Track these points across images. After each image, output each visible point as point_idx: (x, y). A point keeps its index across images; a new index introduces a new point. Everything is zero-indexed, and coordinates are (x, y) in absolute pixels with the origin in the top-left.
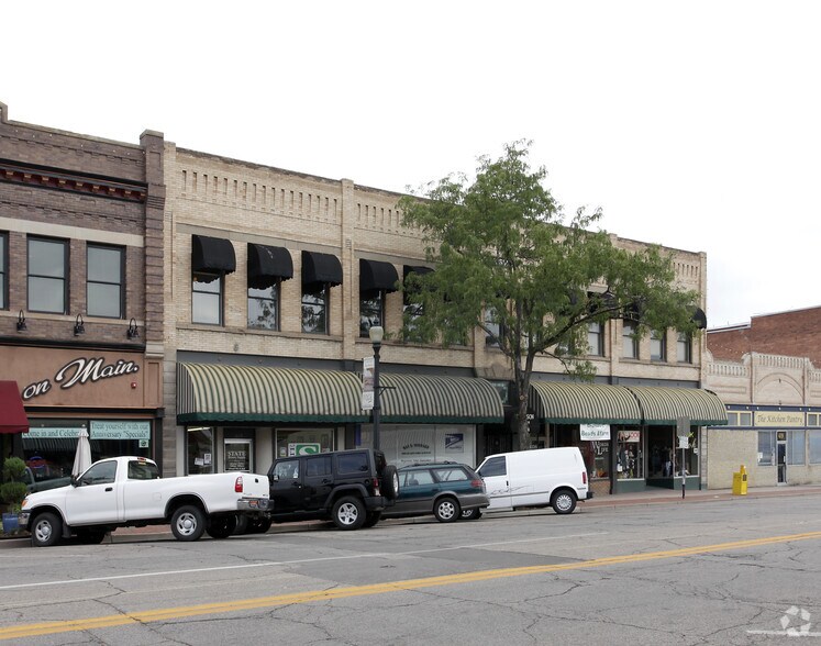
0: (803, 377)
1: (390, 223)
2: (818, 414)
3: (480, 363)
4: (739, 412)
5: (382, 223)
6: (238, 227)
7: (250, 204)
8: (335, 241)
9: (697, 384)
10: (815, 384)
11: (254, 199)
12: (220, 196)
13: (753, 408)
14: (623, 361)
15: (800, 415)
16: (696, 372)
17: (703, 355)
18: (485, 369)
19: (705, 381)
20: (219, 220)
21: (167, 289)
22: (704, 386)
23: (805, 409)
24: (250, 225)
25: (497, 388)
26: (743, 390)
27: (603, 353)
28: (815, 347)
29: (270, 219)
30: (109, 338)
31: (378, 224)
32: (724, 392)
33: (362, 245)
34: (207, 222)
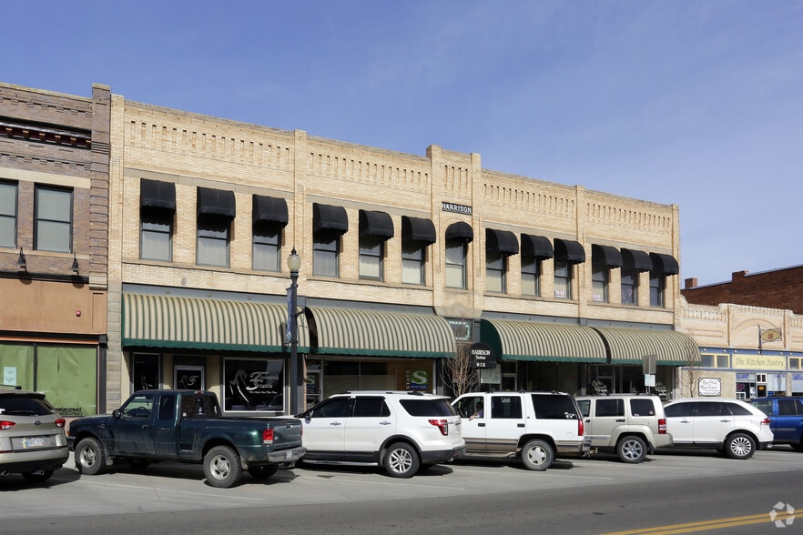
0: (784, 324)
1: (344, 171)
2: (800, 358)
3: (438, 303)
4: (715, 355)
5: (336, 171)
6: (188, 172)
7: (199, 152)
8: (287, 187)
9: (672, 327)
10: (796, 330)
11: (203, 148)
12: (169, 144)
13: (730, 350)
14: (593, 304)
15: (782, 359)
16: (670, 316)
17: (676, 300)
18: (444, 308)
19: (679, 325)
20: (167, 165)
21: (113, 227)
22: (677, 329)
23: (786, 353)
24: (200, 171)
25: (452, 325)
26: (720, 334)
27: (571, 296)
28: (797, 298)
29: (220, 165)
30: (55, 270)
31: (332, 172)
32: (699, 335)
33: (315, 191)
34: (156, 167)
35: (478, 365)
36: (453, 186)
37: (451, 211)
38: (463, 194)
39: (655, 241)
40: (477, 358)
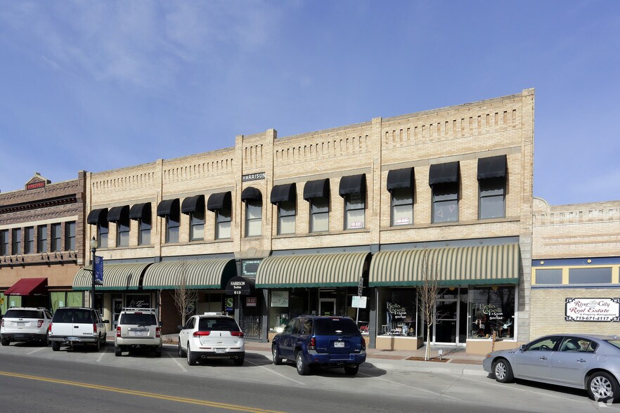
1: (182, 175)
3: (236, 250)
5: (178, 177)
7: (117, 189)
11: (119, 186)
12: (106, 189)
14: (389, 229)
16: (515, 225)
17: (524, 206)
18: (240, 253)
20: (106, 200)
24: (118, 198)
33: (167, 193)
35: (235, 293)
36: (251, 160)
37: (250, 180)
38: (259, 165)
39: (490, 143)
40: (235, 287)
